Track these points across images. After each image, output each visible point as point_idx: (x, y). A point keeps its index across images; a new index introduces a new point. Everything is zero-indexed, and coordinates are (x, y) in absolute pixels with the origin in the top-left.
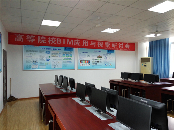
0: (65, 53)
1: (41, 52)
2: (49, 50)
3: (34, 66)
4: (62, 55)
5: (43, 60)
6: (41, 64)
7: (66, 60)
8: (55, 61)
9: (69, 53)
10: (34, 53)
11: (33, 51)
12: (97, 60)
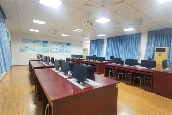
0: (44, 44)
1: (30, 43)
2: (35, 42)
3: (26, 49)
4: (42, 45)
5: (31, 47)
6: (30, 49)
7: (44, 47)
8: (38, 48)
9: (46, 44)
10: (26, 43)
11: (26, 42)
12: (61, 48)
